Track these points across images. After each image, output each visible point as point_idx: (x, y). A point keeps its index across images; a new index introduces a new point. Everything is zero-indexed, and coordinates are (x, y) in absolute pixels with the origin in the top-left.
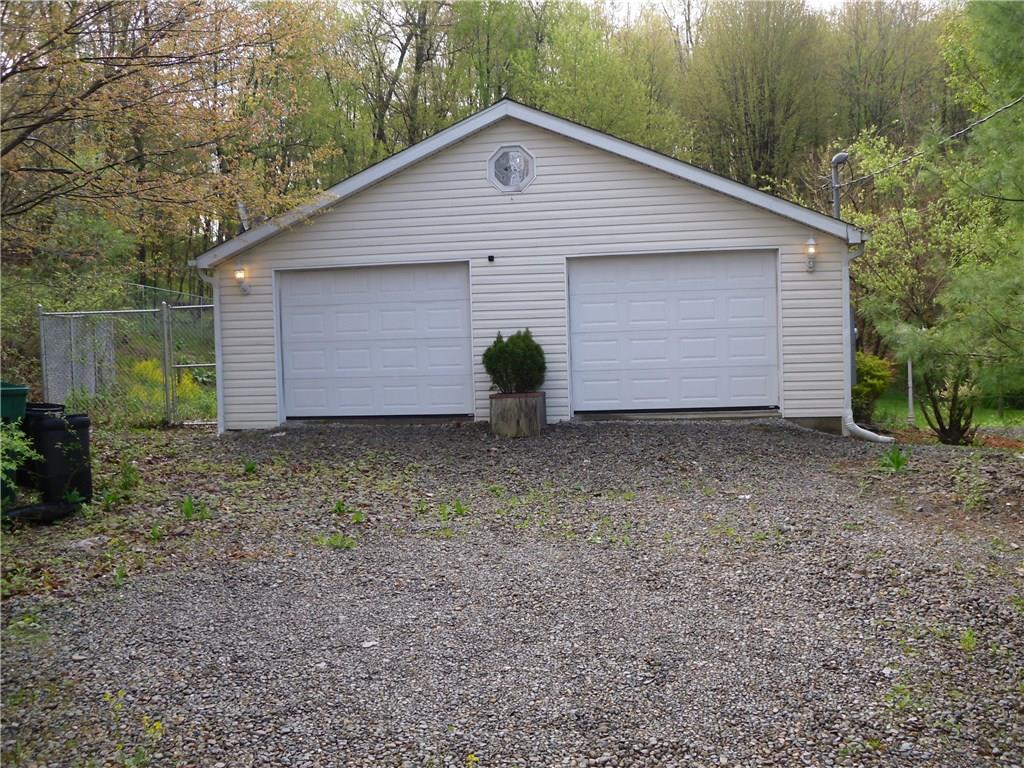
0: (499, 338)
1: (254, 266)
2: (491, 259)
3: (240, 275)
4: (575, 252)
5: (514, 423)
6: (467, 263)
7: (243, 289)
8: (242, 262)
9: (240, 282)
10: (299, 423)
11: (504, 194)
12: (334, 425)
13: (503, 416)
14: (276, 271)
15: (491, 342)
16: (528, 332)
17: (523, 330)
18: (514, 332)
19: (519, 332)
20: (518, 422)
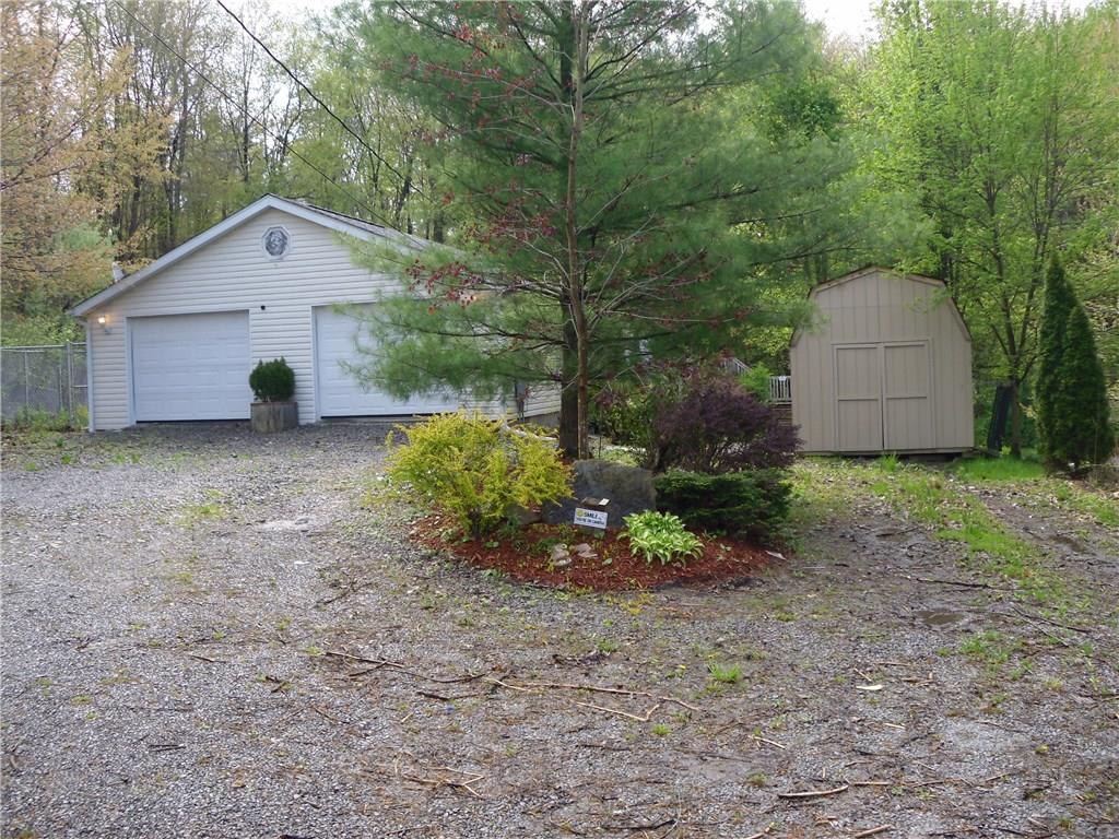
0: (261, 363)
1: (113, 314)
2: (263, 308)
3: (102, 320)
4: (318, 302)
5: (265, 423)
6: (248, 311)
7: (106, 331)
8: (105, 311)
9: (103, 325)
10: (143, 425)
11: (271, 261)
12: (163, 426)
13: (258, 418)
14: (128, 318)
15: (255, 367)
16: (283, 360)
17: (279, 359)
18: (272, 360)
19: (276, 360)
20: (268, 423)
